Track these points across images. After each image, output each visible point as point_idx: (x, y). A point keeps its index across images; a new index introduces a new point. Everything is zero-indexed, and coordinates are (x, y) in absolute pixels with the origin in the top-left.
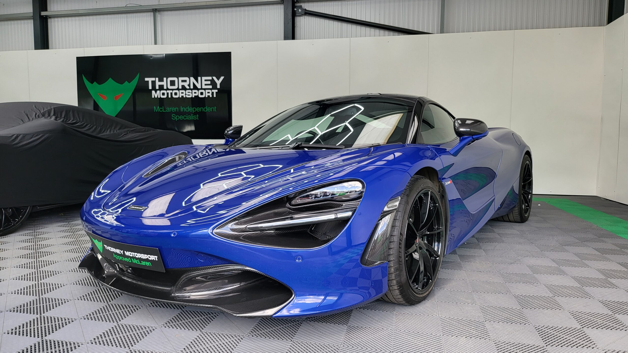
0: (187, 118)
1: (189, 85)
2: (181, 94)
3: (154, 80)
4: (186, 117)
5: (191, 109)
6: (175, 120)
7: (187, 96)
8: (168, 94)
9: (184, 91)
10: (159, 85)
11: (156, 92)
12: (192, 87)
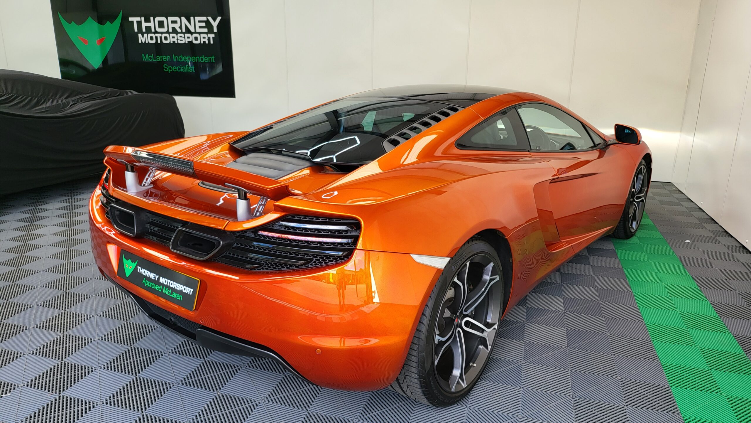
0: (182, 70)
1: (181, 27)
2: (171, 39)
3: (140, 20)
4: (180, 69)
5: (185, 58)
6: (168, 71)
7: (180, 42)
8: (156, 38)
9: (175, 35)
10: (146, 27)
11: (143, 37)
12: (184, 30)
